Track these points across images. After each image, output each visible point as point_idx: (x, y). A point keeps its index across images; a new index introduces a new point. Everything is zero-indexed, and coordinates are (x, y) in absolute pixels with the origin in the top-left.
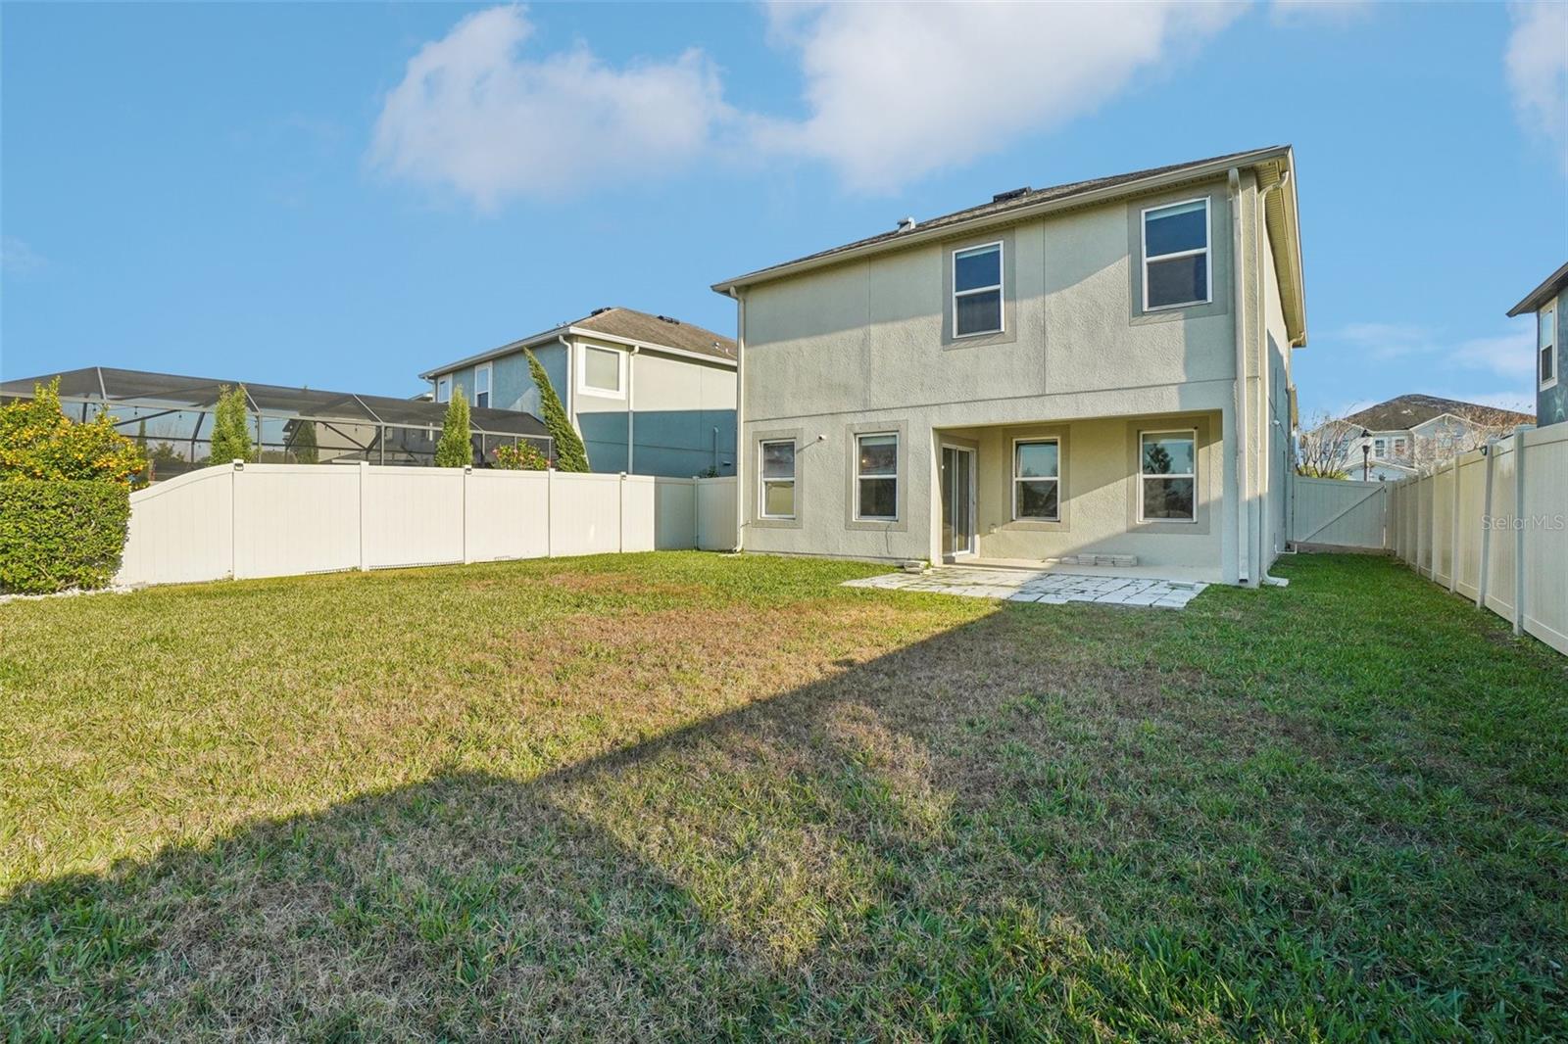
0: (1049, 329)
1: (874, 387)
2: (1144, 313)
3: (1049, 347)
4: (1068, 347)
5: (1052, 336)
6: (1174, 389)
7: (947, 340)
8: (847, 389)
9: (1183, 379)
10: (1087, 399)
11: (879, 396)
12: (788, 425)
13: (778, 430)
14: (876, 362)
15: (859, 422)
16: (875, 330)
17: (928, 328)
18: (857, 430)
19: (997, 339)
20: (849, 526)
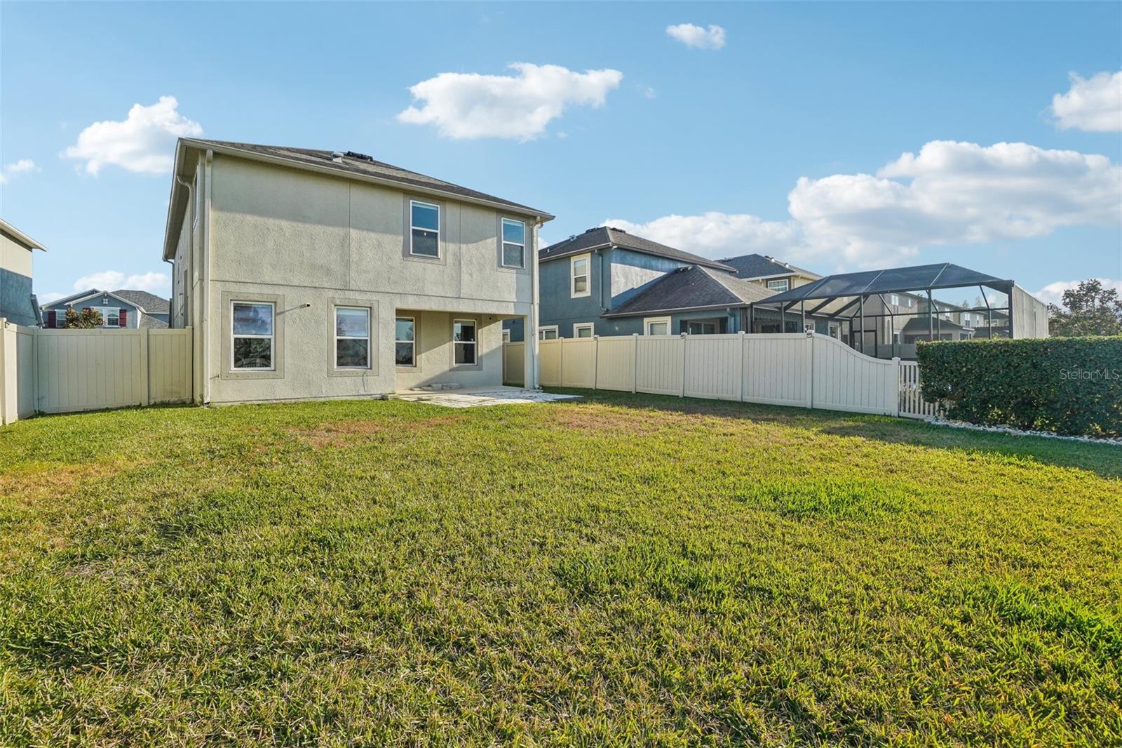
0: (462, 263)
1: (353, 274)
2: (502, 267)
3: (462, 275)
4: (471, 275)
5: (464, 269)
6: (512, 304)
7: (406, 254)
8: (328, 272)
9: (516, 300)
10: (480, 303)
11: (357, 280)
12: (267, 291)
13: (251, 293)
14: (355, 257)
15: (339, 297)
16: (354, 233)
17: (394, 243)
18: (338, 302)
19: (436, 262)
20: (330, 374)
